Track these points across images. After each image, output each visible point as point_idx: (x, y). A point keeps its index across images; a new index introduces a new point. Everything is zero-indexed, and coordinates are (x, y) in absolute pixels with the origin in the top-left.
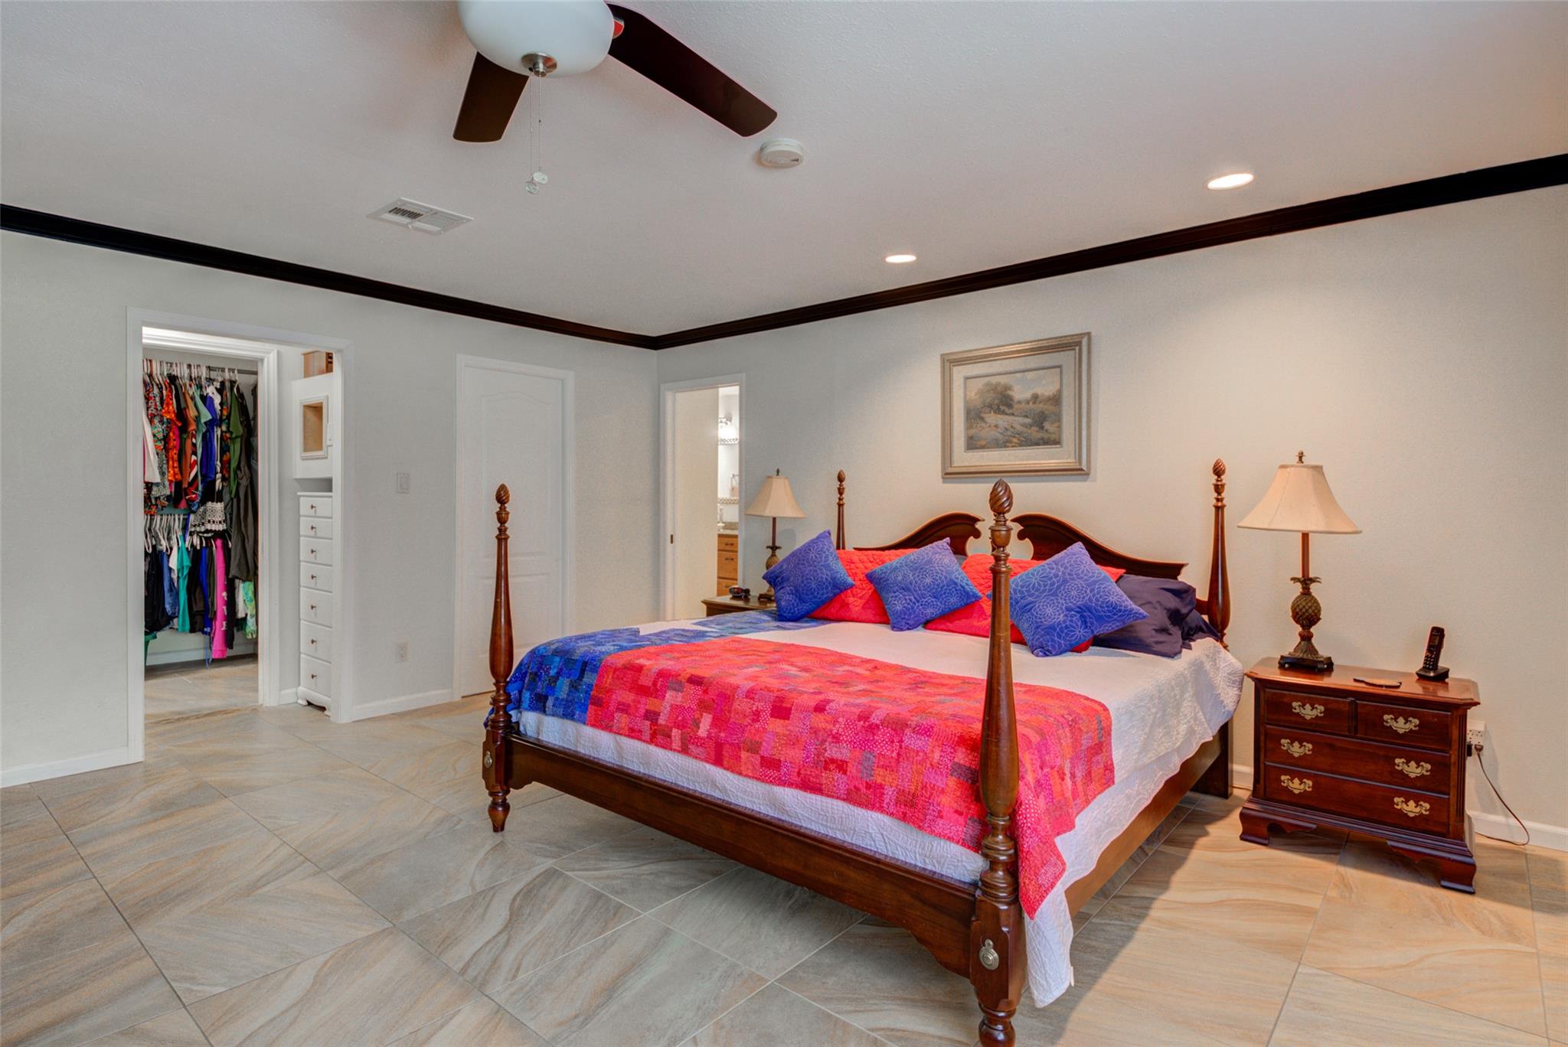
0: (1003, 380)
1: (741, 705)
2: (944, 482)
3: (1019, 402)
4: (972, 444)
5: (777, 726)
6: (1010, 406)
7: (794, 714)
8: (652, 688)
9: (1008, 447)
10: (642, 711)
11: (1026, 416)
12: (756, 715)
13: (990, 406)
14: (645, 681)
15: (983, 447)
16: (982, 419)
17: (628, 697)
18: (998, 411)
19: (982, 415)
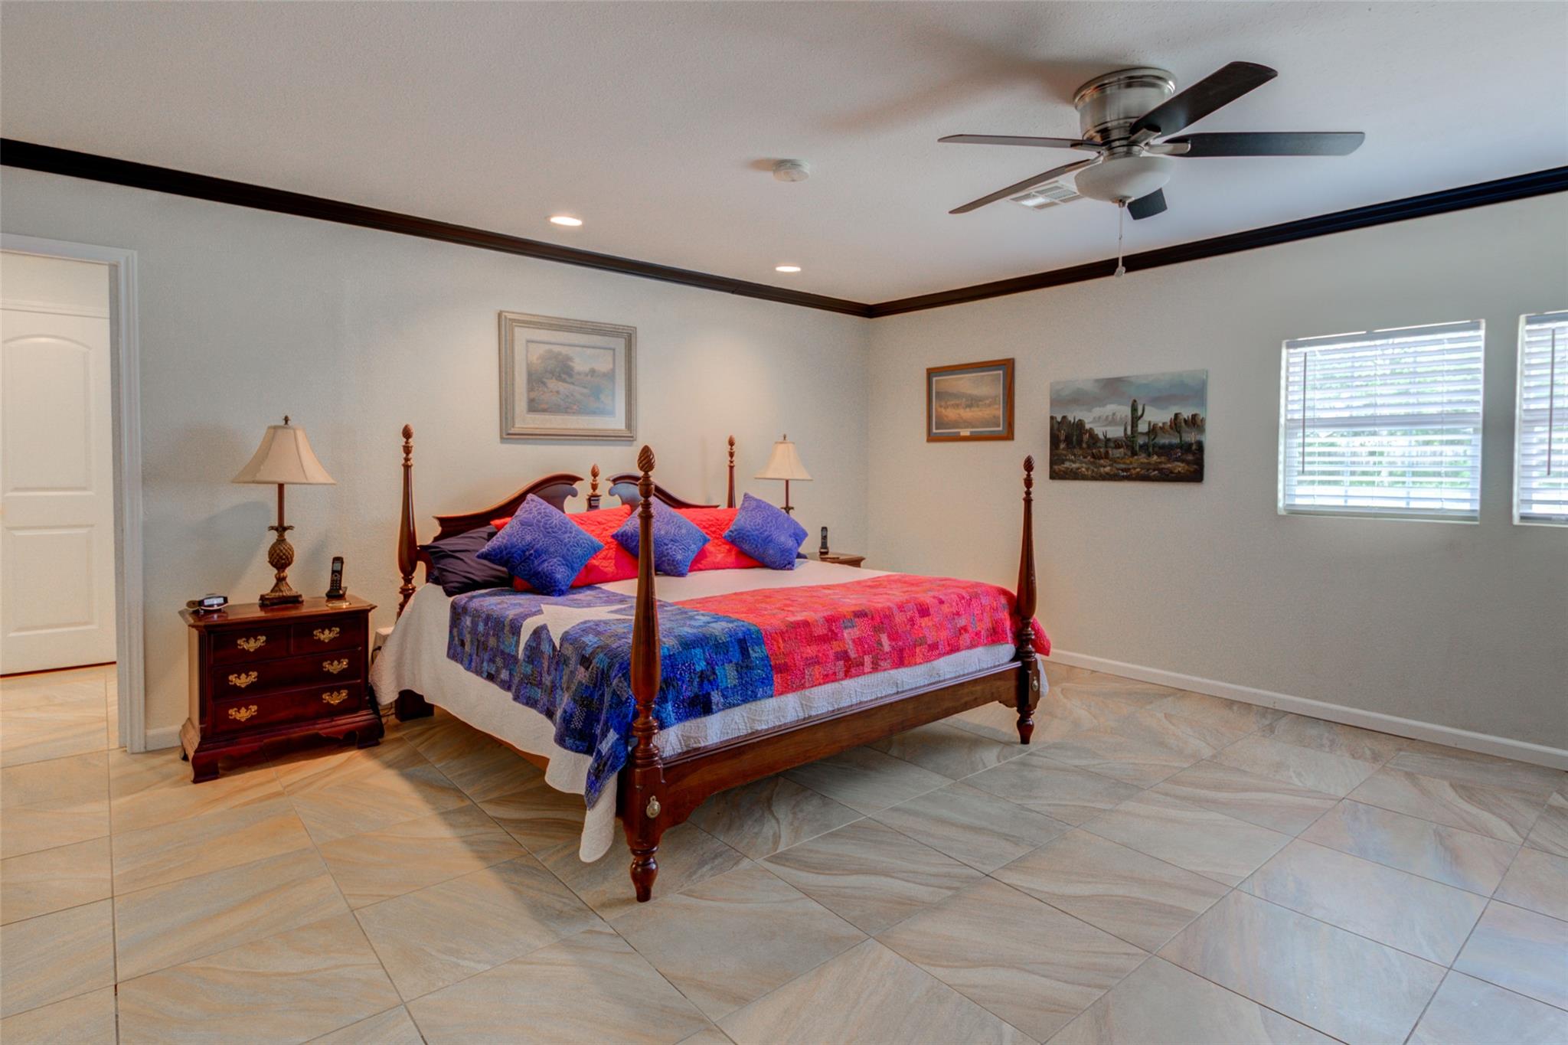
0: (564, 350)
1: (899, 618)
2: (502, 442)
3: (579, 374)
4: (533, 407)
5: (925, 622)
6: (570, 376)
7: (932, 611)
8: (830, 634)
9: (570, 413)
10: (832, 656)
11: (585, 387)
12: (912, 621)
13: (552, 373)
14: (820, 631)
15: (544, 411)
16: (544, 383)
17: (811, 651)
18: (559, 379)
19: (544, 380)
